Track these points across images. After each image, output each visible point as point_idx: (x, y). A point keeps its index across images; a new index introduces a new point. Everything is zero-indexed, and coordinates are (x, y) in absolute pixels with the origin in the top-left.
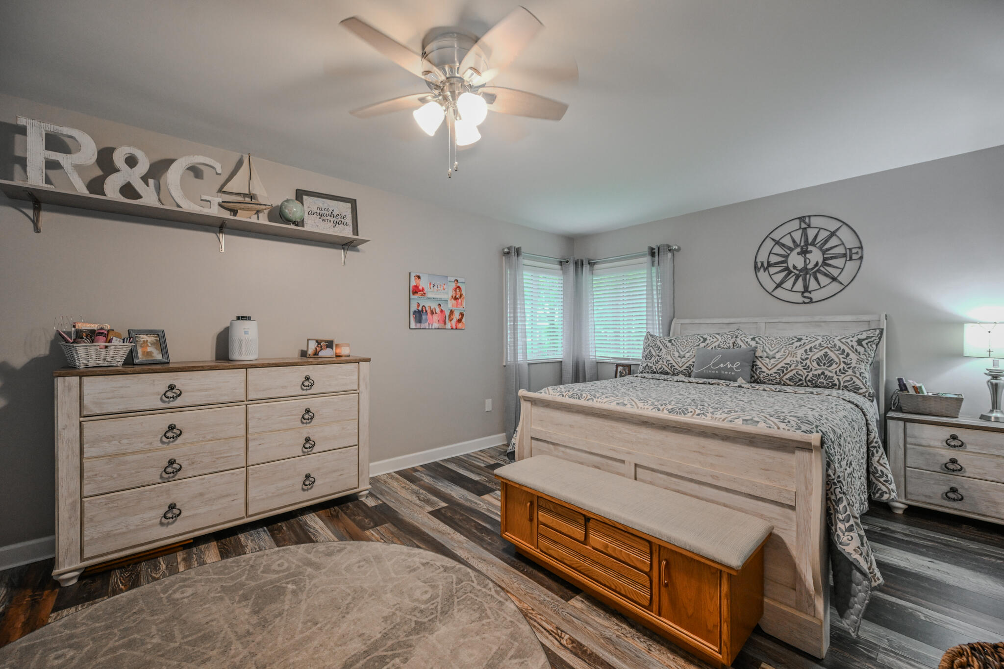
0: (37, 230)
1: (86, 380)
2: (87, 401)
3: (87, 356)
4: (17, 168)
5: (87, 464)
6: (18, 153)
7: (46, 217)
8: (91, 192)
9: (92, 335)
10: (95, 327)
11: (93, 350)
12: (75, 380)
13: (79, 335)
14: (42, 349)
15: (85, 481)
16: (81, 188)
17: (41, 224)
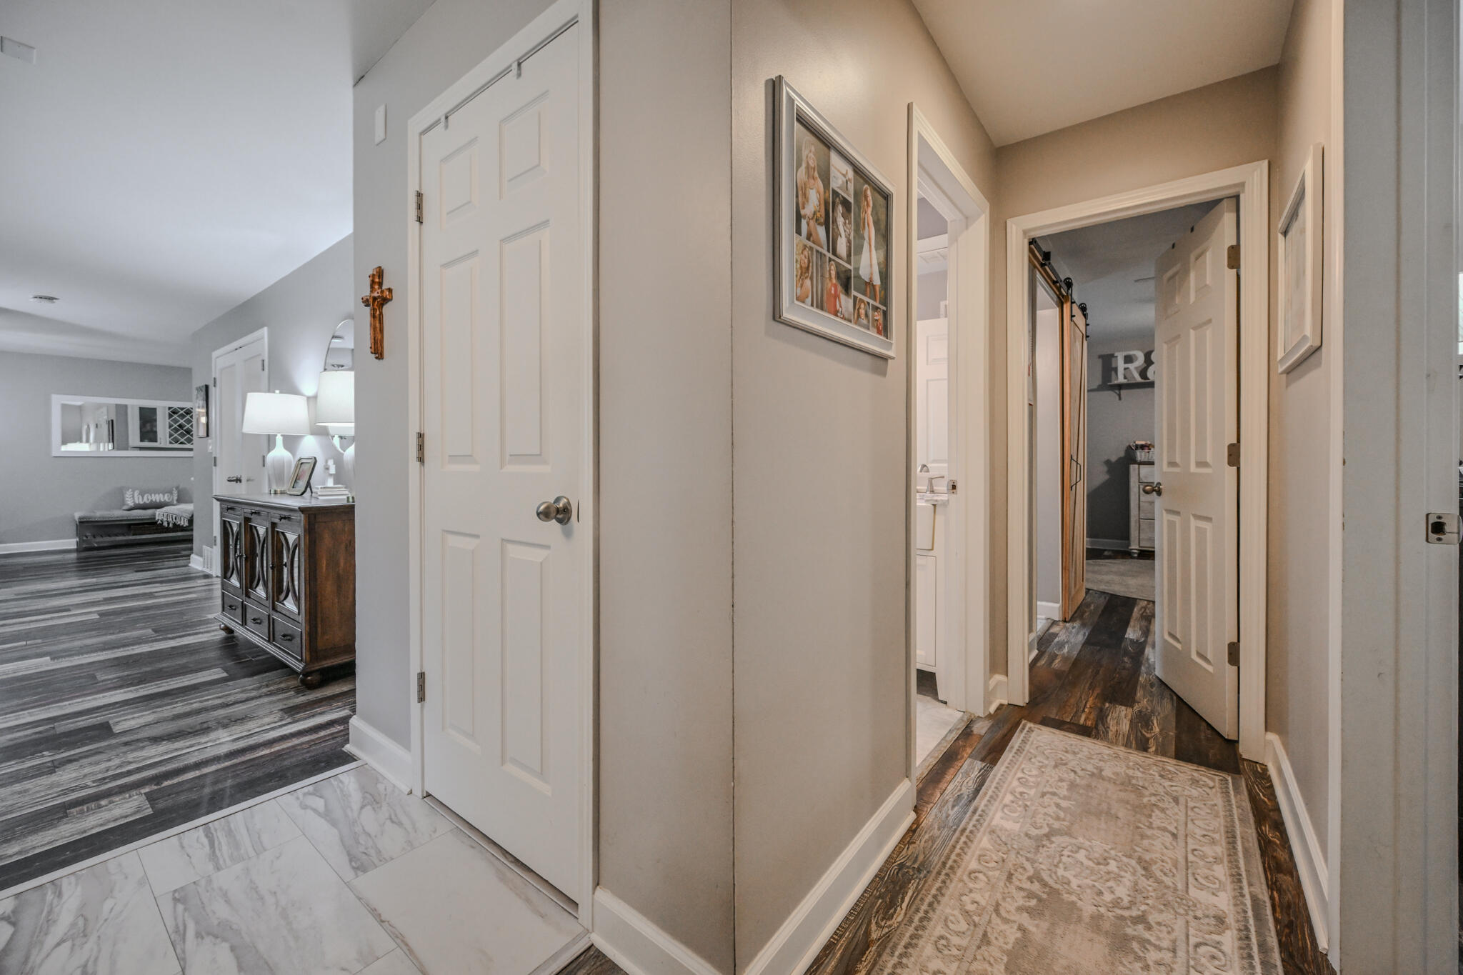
0: (1120, 399)
1: (1141, 466)
2: (1141, 476)
3: (1141, 456)
4: (1113, 373)
5: (1141, 504)
6: (1114, 366)
7: (1123, 392)
8: (1142, 379)
9: (1142, 447)
10: (1143, 443)
11: (1143, 454)
12: (1136, 466)
13: (1137, 447)
14: (1122, 454)
15: (1141, 512)
16: (1139, 379)
17: (1122, 396)
